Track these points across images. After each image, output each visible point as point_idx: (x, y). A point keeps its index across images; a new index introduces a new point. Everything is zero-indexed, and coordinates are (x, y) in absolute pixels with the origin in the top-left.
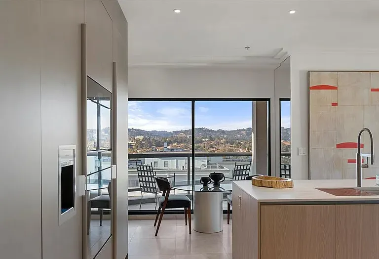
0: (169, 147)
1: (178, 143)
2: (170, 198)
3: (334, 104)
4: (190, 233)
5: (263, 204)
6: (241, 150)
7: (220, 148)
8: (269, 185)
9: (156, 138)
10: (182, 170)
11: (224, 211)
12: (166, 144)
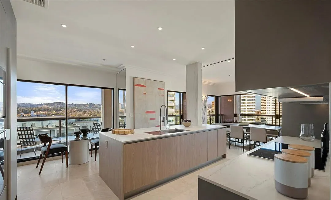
0: (35, 114)
1: (42, 111)
2: (51, 147)
3: (145, 94)
4: (67, 167)
5: (125, 143)
6: (86, 115)
7: (73, 114)
8: (123, 133)
9: (23, 108)
10: (46, 127)
11: (89, 149)
12: (32, 112)
